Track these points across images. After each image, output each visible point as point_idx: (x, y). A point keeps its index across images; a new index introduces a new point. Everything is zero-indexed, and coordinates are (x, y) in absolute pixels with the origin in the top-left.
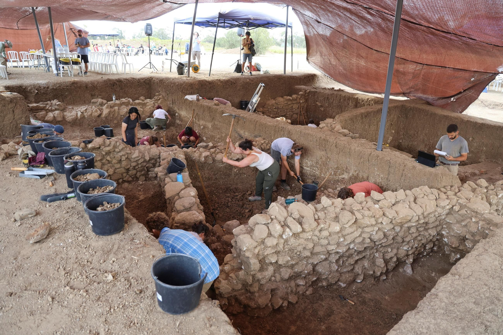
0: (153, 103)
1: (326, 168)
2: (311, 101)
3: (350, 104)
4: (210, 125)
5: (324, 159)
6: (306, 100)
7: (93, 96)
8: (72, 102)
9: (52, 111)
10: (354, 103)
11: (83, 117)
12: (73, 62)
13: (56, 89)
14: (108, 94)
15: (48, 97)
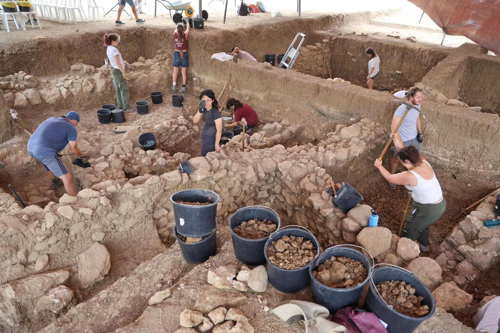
0: (158, 65)
1: (480, 160)
2: (339, 50)
3: (395, 55)
4: (261, 97)
5: (477, 149)
6: (332, 50)
7: (71, 60)
8: (43, 72)
9: (20, 90)
10: (400, 54)
11: (70, 95)
12: (20, 7)
13: (16, 55)
14: (91, 55)
15: (6, 68)
